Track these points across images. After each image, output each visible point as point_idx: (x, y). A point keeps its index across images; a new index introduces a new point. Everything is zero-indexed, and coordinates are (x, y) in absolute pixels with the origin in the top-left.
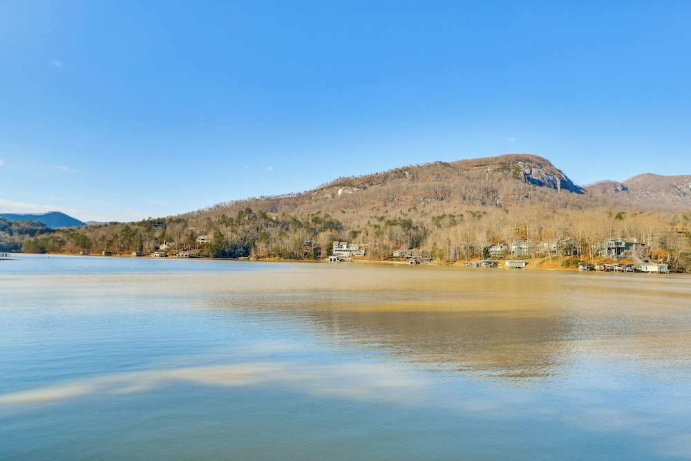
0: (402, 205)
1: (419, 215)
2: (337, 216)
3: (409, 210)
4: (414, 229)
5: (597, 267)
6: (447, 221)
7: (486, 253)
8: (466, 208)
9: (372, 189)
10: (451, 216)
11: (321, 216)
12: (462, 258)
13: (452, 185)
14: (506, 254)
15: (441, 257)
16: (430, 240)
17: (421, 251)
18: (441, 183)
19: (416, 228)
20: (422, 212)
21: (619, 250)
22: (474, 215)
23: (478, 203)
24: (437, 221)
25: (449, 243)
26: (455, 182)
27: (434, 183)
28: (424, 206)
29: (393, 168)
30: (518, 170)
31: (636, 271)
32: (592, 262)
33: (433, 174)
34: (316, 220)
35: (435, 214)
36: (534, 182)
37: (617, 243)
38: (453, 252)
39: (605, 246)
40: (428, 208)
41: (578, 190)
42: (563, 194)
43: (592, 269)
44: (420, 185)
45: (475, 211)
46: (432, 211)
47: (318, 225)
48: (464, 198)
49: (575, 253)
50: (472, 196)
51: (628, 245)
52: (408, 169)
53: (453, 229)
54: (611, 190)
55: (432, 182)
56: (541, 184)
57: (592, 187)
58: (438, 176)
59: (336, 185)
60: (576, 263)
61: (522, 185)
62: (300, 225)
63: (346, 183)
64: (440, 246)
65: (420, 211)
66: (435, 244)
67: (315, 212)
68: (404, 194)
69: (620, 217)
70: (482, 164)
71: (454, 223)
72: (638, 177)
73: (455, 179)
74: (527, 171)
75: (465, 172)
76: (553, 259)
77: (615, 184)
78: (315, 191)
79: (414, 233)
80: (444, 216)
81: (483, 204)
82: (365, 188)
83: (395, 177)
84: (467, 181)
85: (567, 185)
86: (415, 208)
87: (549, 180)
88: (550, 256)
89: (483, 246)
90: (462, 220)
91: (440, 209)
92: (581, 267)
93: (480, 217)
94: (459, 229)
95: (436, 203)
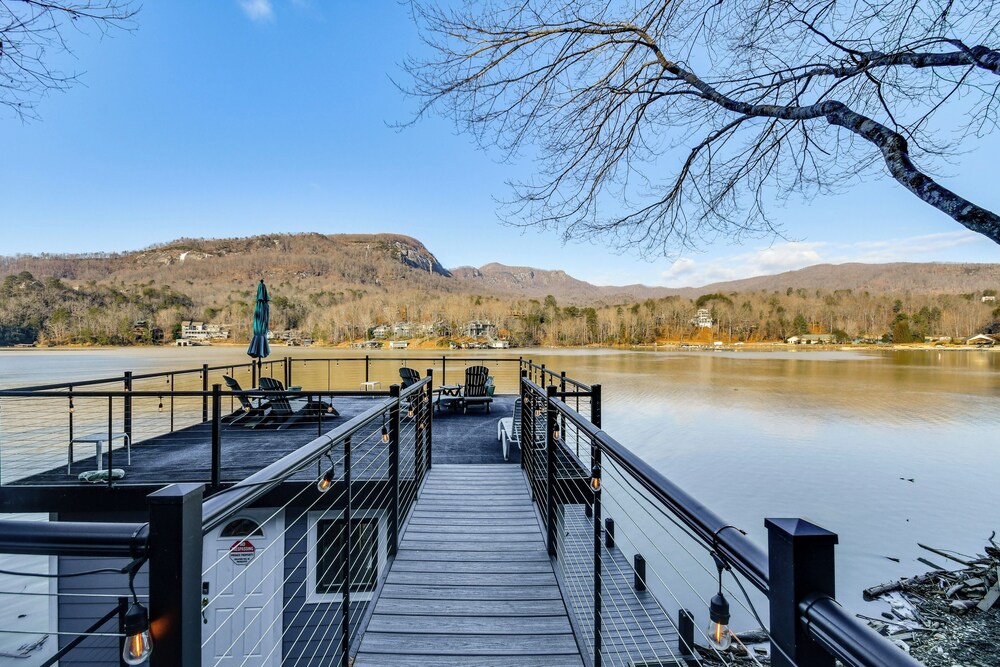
0: (271, 278)
1: (293, 291)
2: (182, 289)
3: (282, 285)
4: (291, 307)
5: (463, 346)
6: (326, 299)
7: (371, 334)
8: (345, 285)
9: (230, 257)
10: (330, 293)
11: (157, 287)
12: (346, 339)
13: (330, 260)
14: (389, 336)
15: (325, 338)
16: (310, 320)
17: (300, 331)
18: (318, 256)
19: (293, 307)
20: (297, 287)
21: (478, 331)
22: (354, 293)
23: (358, 281)
24: (316, 298)
25: (333, 324)
26: (333, 257)
27: (310, 257)
28: (299, 281)
29: (259, 234)
30: (396, 250)
31: (490, 347)
32: (460, 341)
33: (308, 246)
34: (151, 294)
35: (311, 291)
36: (410, 263)
37: (477, 326)
38: (337, 334)
39: (469, 328)
40: (303, 285)
41: (446, 273)
42: (434, 276)
43: (460, 347)
44: (293, 257)
45: (355, 289)
46: (308, 287)
47: (154, 300)
48: (344, 275)
49: (447, 334)
50: (352, 273)
51: (485, 326)
52: (277, 237)
53: (334, 309)
54: (470, 275)
55: (307, 255)
56: (416, 266)
57: (457, 271)
58: (314, 249)
59: (177, 248)
60: (448, 343)
61: (399, 265)
62: (125, 300)
63: (192, 246)
64: (322, 327)
65: (294, 286)
66: (317, 325)
67: (146, 281)
68: (274, 266)
69: (478, 303)
70: (361, 240)
71: (333, 302)
72: (489, 265)
73: (333, 253)
74: (404, 252)
75: (344, 248)
76: (430, 339)
77: (473, 270)
78: (142, 252)
79: (290, 312)
80: (322, 293)
81: (363, 282)
82: (220, 255)
83: (261, 245)
84: (346, 257)
85: (437, 268)
86: (288, 283)
87: (423, 263)
88: (427, 337)
89: (367, 327)
90: (342, 298)
91: (317, 285)
92: (451, 346)
93: (361, 296)
94: (341, 308)
95: (312, 279)
